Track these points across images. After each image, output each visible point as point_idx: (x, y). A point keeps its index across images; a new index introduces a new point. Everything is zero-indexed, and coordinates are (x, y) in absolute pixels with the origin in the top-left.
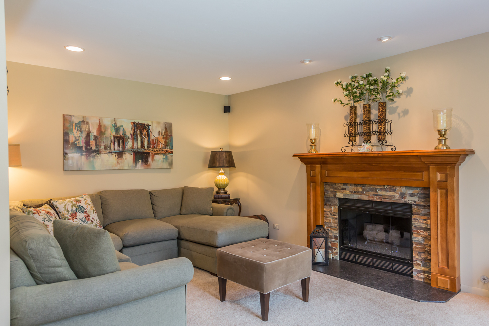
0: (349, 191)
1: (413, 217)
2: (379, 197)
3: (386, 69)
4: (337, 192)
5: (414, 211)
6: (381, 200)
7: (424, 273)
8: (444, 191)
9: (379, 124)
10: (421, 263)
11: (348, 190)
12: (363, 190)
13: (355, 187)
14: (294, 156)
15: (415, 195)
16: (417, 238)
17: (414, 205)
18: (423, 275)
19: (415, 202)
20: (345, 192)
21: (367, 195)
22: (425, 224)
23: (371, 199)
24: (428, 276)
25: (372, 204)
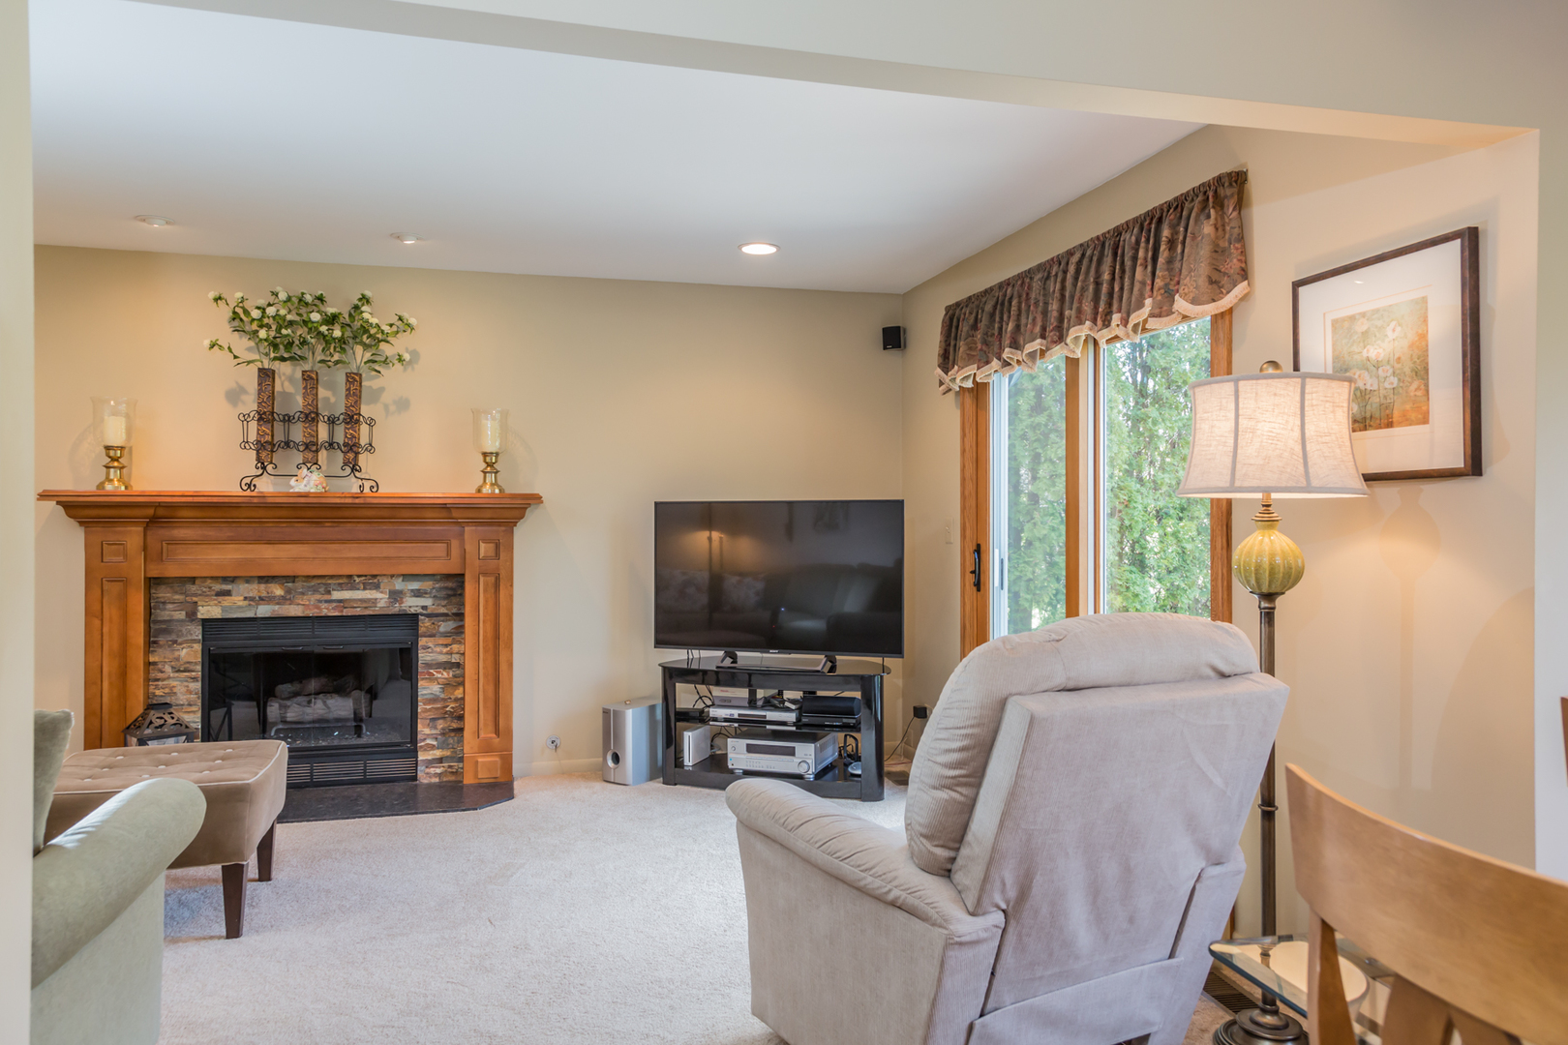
0: (242, 598)
1: (420, 644)
2: (335, 604)
3: (362, 295)
4: (199, 603)
5: (422, 630)
6: (342, 611)
7: (441, 763)
8: (492, 579)
9: (348, 426)
10: (435, 743)
11: (238, 595)
12: (288, 591)
13: (263, 586)
14: (44, 496)
15: (426, 593)
16: (427, 689)
17: (422, 615)
18: (440, 767)
19: (424, 608)
20: (227, 601)
21: (299, 604)
22: (447, 653)
23: (310, 613)
24: (450, 767)
25: (313, 626)
